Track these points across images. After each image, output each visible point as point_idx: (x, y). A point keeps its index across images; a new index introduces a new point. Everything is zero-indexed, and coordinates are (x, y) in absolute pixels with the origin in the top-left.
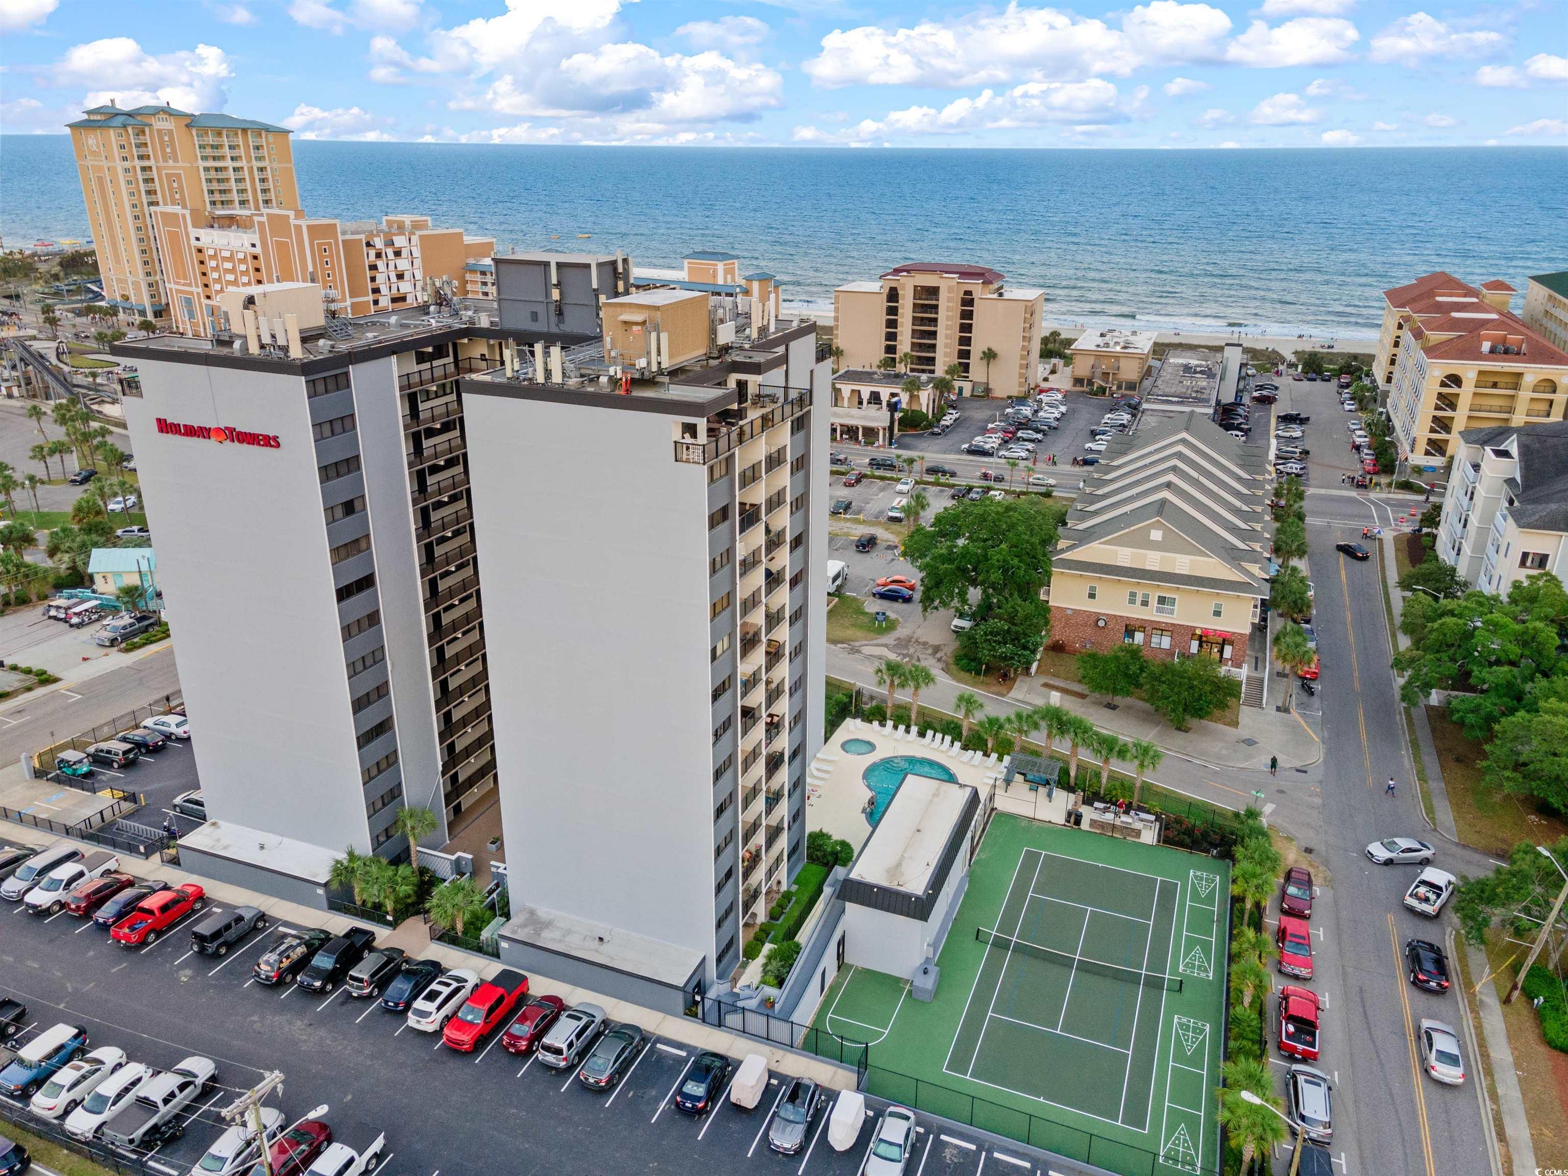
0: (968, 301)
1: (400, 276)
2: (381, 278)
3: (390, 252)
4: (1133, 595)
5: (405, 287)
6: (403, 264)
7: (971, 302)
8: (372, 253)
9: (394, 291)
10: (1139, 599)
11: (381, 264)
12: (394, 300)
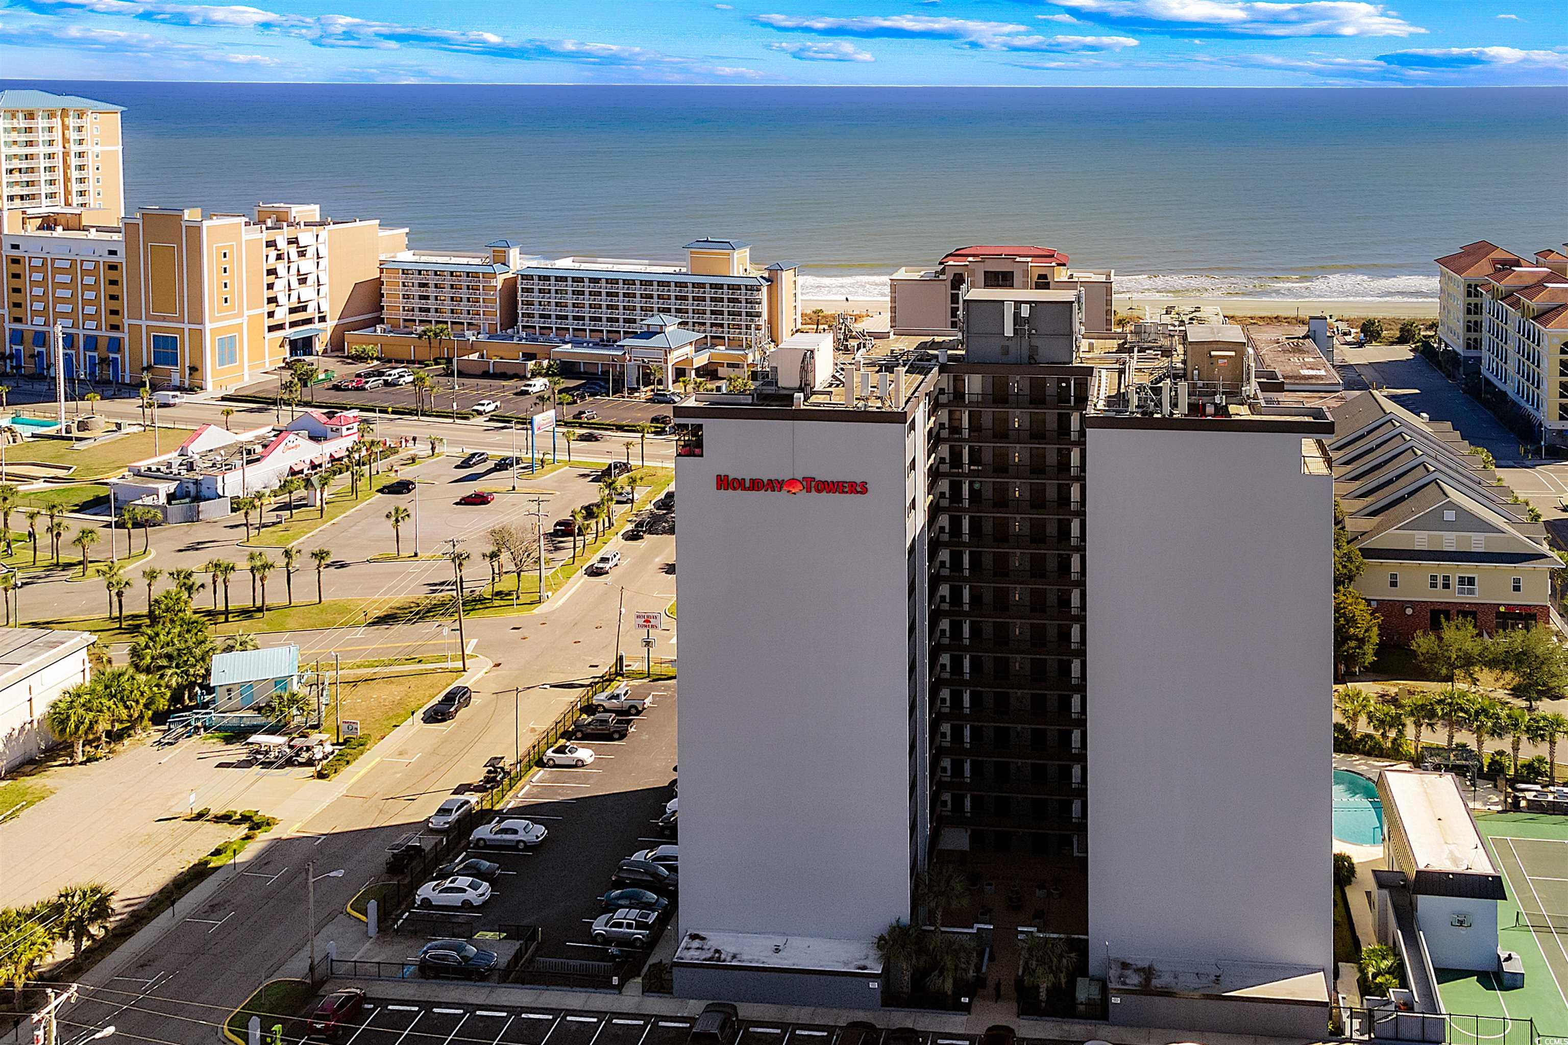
0: (1043, 284)
1: (303, 281)
2: (280, 285)
3: (293, 250)
4: (1434, 578)
5: (307, 293)
6: (307, 265)
8: (273, 254)
9: (294, 298)
10: (1440, 582)
11: (281, 268)
12: (292, 311)
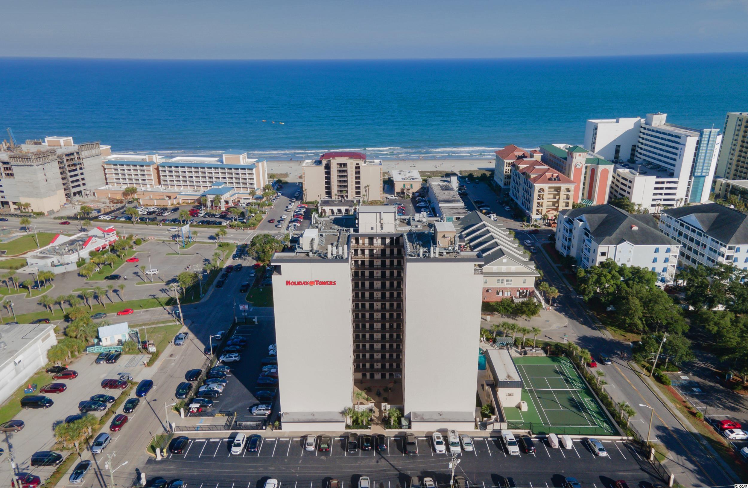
0: (358, 167)
4: (498, 280)
7: (359, 168)
10: (500, 281)
